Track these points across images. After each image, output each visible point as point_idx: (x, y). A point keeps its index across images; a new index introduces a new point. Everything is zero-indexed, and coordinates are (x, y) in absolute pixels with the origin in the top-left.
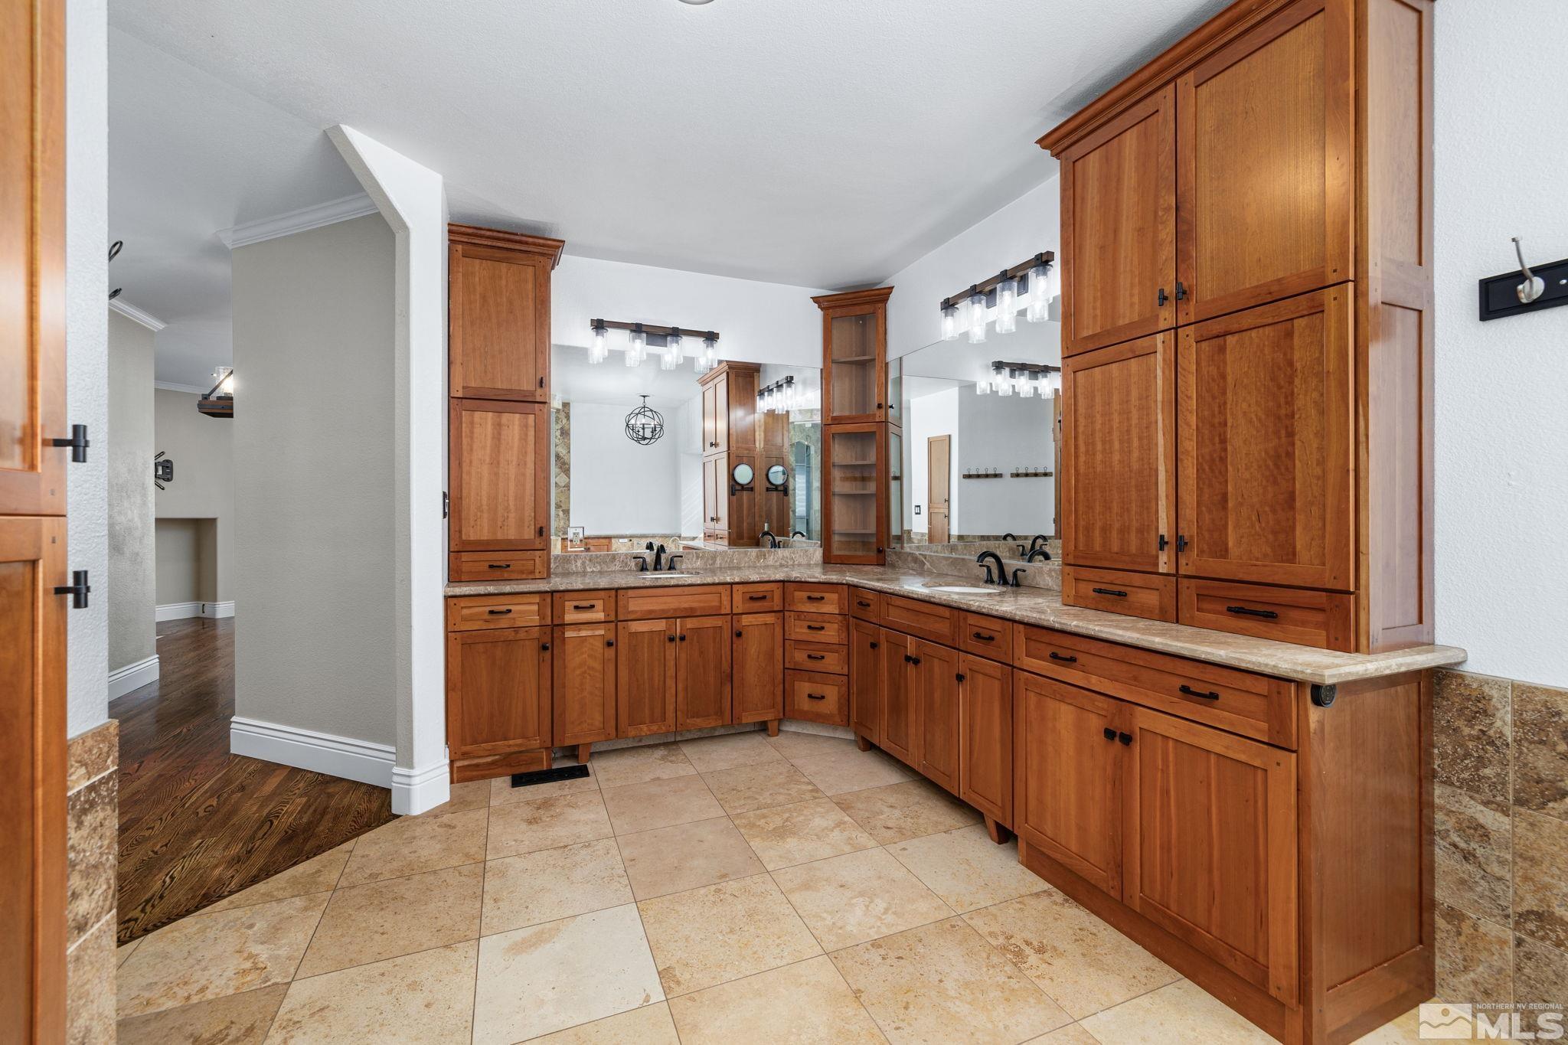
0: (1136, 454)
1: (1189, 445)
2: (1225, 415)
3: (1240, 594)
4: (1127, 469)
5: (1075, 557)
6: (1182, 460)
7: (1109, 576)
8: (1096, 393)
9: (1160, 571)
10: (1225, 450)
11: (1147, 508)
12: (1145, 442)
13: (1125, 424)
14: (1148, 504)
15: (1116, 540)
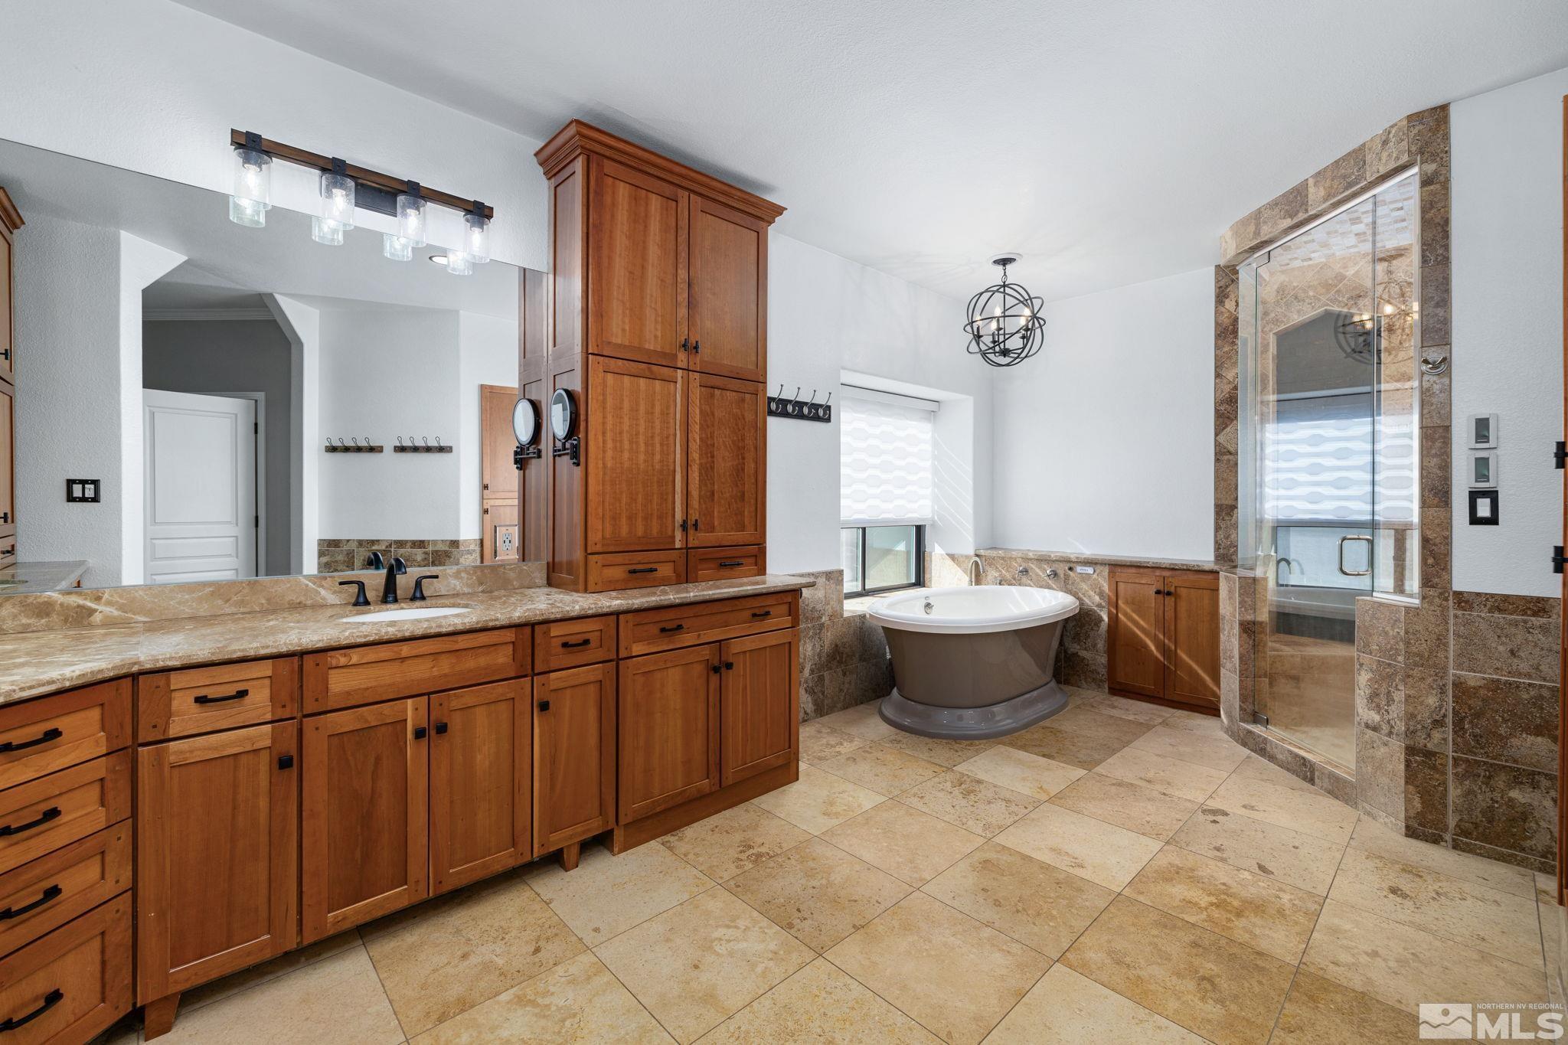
0: (658, 457)
1: (695, 456)
2: (714, 439)
3: (723, 554)
4: (650, 468)
5: (603, 545)
6: (691, 466)
7: (639, 557)
8: (625, 398)
9: (676, 547)
10: (713, 462)
11: (666, 500)
12: (665, 448)
13: (650, 431)
14: (667, 497)
15: (641, 526)
